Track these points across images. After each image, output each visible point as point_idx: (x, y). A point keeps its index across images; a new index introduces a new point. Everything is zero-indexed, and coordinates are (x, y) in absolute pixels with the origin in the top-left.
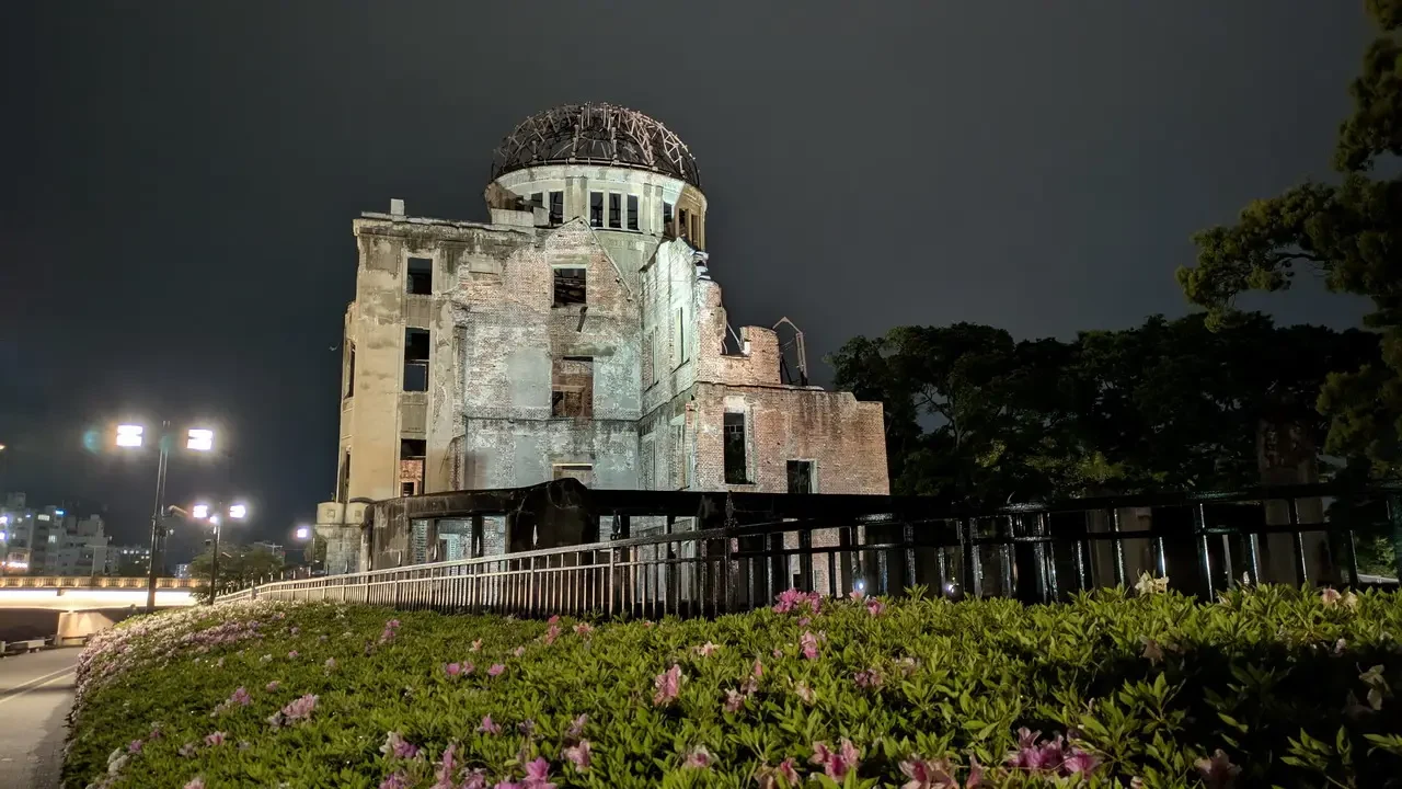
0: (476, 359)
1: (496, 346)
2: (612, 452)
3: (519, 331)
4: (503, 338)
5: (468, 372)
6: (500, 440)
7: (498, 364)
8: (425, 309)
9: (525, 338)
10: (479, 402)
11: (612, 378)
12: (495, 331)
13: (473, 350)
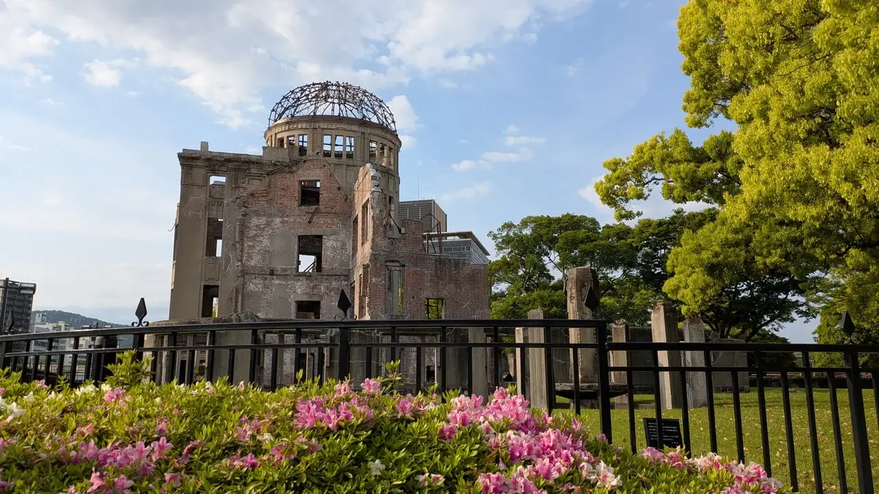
0: (250, 237)
1: (263, 229)
2: (332, 294)
3: (278, 220)
4: (268, 224)
5: (246, 245)
6: (264, 286)
7: (264, 240)
8: (220, 208)
9: (281, 225)
10: (252, 263)
11: (333, 248)
12: (263, 220)
13: (249, 231)
